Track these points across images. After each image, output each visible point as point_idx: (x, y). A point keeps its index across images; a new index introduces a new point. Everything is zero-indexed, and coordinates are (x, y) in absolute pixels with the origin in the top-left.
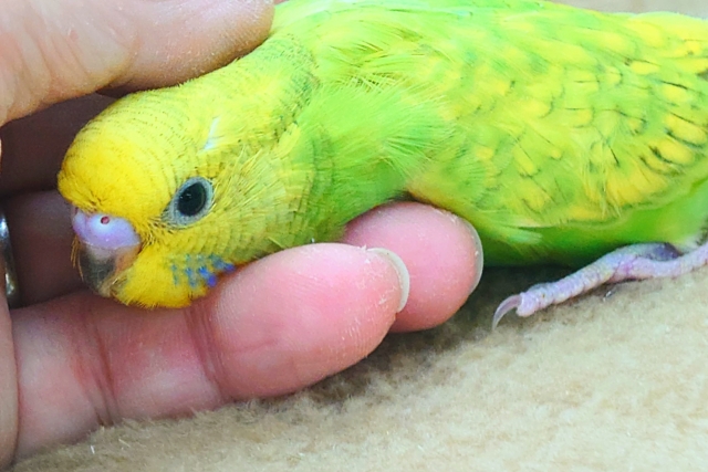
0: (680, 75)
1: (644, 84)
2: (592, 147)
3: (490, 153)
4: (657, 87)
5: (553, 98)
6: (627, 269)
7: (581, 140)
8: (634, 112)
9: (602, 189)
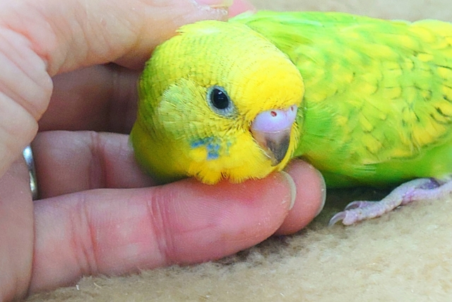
0: (446, 60)
1: (427, 68)
2: (403, 110)
3: (345, 119)
4: (434, 69)
5: (378, 81)
6: (411, 197)
7: (396, 107)
8: (424, 86)
9: (410, 136)
